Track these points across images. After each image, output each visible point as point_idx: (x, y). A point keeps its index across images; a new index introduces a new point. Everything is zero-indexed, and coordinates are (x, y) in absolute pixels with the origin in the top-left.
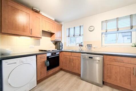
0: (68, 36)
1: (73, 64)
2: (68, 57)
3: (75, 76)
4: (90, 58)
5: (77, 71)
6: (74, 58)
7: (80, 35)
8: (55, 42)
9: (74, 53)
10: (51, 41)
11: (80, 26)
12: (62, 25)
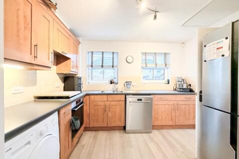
0: (90, 64)
1: (110, 114)
2: (101, 103)
3: (114, 131)
4: (138, 100)
5: (119, 123)
6: (113, 103)
7: (113, 66)
8: (63, 76)
9: (112, 96)
10: (57, 74)
11: (113, 53)
12: (80, 43)
